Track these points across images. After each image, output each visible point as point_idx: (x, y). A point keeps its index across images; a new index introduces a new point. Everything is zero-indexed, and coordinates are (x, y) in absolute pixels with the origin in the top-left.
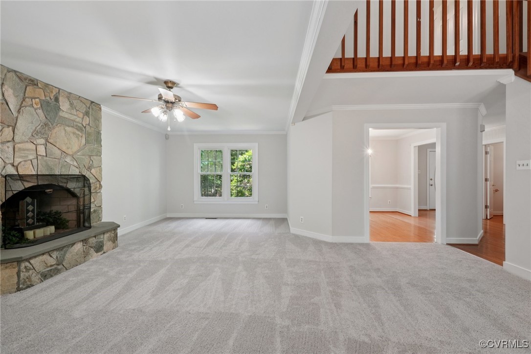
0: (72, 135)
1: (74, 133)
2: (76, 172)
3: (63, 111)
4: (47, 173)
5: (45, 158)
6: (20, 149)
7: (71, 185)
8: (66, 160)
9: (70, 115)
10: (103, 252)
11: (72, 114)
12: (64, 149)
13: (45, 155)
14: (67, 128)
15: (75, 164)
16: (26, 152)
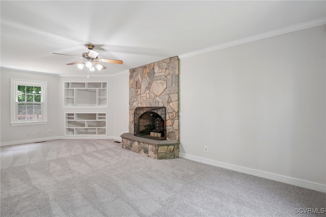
0: (160, 84)
1: (161, 83)
2: (161, 105)
3: (156, 73)
4: (150, 106)
5: (149, 99)
6: (142, 97)
7: (159, 113)
8: (157, 99)
9: (159, 73)
10: (148, 155)
11: (160, 72)
12: (156, 93)
13: (149, 98)
14: (158, 81)
15: (161, 100)
16: (144, 97)
